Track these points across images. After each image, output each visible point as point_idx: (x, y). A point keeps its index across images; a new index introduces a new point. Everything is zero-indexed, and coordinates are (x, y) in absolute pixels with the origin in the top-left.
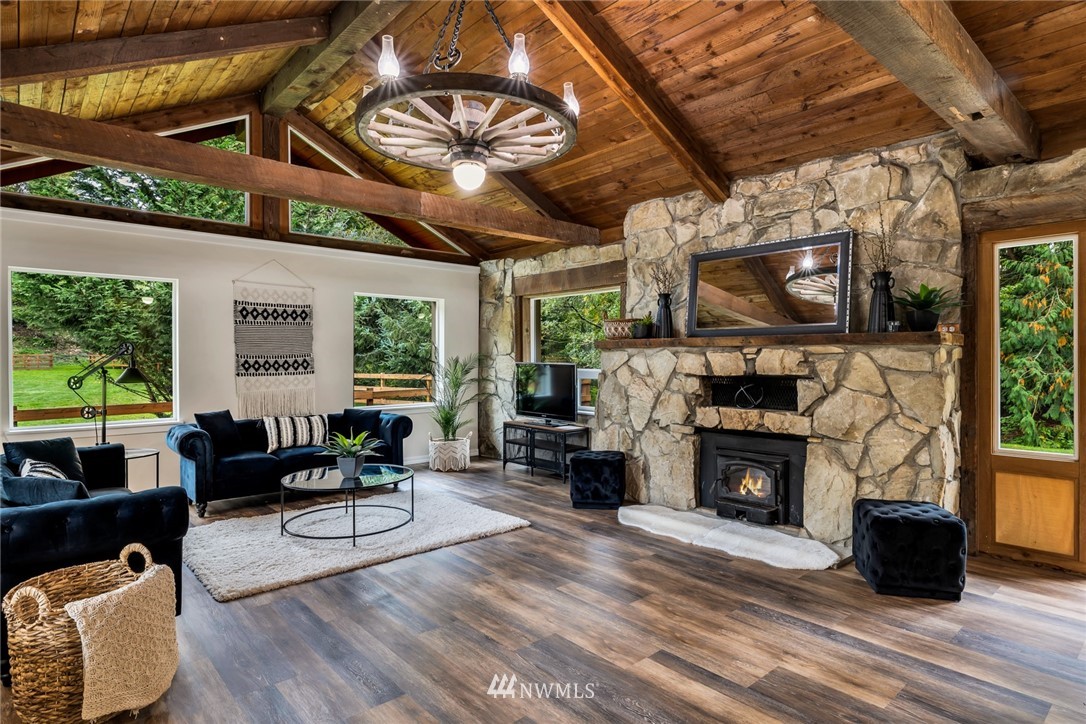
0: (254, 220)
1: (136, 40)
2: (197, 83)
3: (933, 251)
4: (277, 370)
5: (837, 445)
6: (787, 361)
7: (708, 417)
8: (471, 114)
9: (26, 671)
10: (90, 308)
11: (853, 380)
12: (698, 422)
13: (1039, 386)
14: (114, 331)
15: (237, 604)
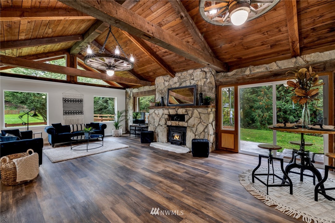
0: (68, 79)
1: (35, 40)
2: (52, 48)
3: (210, 89)
4: (74, 114)
5: (191, 128)
6: (183, 111)
7: (169, 123)
8: (110, 60)
9: (4, 173)
10: (27, 99)
11: (194, 115)
12: (167, 124)
13: (261, 116)
14: (34, 104)
15: (57, 163)
